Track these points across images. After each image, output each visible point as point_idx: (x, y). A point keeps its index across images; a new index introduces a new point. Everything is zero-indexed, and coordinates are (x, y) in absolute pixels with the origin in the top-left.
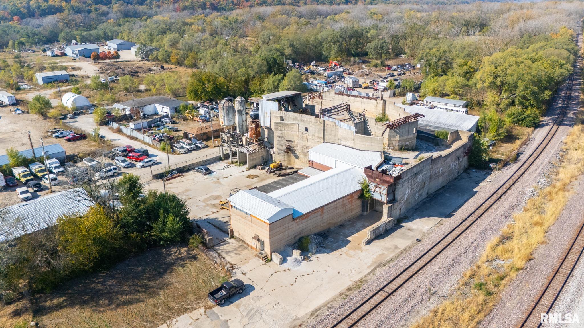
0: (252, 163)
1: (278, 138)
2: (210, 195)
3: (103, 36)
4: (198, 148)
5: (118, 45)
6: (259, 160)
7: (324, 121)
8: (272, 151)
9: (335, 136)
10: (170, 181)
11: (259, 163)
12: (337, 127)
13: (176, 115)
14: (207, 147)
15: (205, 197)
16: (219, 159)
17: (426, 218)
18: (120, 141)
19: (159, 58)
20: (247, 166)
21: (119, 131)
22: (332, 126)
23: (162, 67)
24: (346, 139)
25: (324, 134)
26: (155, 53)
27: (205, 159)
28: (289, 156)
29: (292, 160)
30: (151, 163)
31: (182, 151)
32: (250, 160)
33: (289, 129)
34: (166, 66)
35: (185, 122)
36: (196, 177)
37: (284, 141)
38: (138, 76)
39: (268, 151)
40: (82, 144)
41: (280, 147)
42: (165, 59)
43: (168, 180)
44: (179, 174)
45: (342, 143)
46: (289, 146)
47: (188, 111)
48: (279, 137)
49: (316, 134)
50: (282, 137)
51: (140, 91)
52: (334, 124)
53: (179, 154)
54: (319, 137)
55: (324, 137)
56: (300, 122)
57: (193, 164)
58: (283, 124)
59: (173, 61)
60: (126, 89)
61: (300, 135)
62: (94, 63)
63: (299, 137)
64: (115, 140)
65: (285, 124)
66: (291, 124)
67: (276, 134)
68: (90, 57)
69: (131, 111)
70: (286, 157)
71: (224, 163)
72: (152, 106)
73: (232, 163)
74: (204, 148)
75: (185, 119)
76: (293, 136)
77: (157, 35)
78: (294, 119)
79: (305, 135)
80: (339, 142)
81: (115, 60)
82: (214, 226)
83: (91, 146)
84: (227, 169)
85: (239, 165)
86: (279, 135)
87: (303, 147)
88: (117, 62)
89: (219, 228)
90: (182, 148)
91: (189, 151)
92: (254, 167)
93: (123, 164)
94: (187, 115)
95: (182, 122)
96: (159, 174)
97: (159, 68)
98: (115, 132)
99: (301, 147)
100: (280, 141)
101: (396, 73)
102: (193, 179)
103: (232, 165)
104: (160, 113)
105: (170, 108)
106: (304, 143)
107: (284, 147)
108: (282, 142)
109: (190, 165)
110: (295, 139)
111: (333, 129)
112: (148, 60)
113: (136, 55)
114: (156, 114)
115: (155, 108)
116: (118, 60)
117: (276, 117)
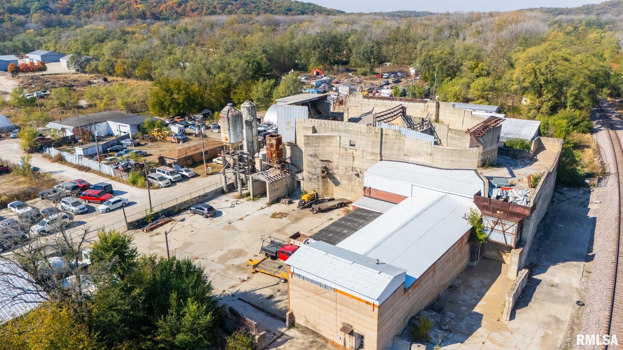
0: (273, 195)
1: (310, 158)
2: (226, 250)
3: (21, 47)
4: (184, 178)
5: (42, 56)
6: (282, 191)
7: (382, 130)
8: (299, 176)
9: (399, 149)
10: (156, 231)
11: (282, 195)
12: (403, 138)
13: (139, 135)
14: (196, 175)
15: (220, 254)
16: (221, 192)
17: (561, 264)
18: (63, 174)
19: (100, 69)
20: (267, 200)
21: (61, 159)
22: (394, 137)
23: (105, 80)
24: (418, 154)
25: (381, 149)
26: (93, 63)
27: (202, 193)
28: (325, 183)
29: (329, 188)
30: (120, 204)
31: (161, 183)
32: (272, 191)
33: (326, 144)
34: (110, 78)
35: (154, 144)
36: (194, 221)
37: (318, 161)
38: (75, 90)
39: (293, 177)
40: (4, 180)
41: (313, 170)
42: (107, 70)
43: (152, 230)
44: (167, 219)
45: (411, 160)
46: (326, 168)
47: (156, 129)
48: (311, 156)
49: (369, 149)
50: (315, 156)
51: (82, 107)
52: (397, 134)
53: (158, 188)
54: (373, 154)
55: (381, 153)
56: (342, 134)
57: (185, 203)
58: (316, 137)
59: (119, 72)
60: (62, 105)
61: (342, 151)
62: (13, 77)
63: (340, 155)
64: (55, 172)
65: (320, 137)
66: (329, 137)
67: (306, 152)
68: (6, 70)
69: (74, 131)
70: (321, 184)
71: (230, 198)
72: (104, 124)
73: (242, 196)
74: (192, 177)
75: (153, 140)
76: (331, 153)
77: (93, 44)
78: (332, 130)
79: (350, 151)
80: (406, 159)
81: (41, 73)
82: (254, 306)
83: (19, 183)
84: (237, 206)
85: (254, 200)
86: (311, 153)
87: (346, 169)
88: (43, 75)
89: (263, 310)
90: (162, 179)
91: (173, 183)
92: (277, 201)
93: (73, 208)
94: (155, 134)
95: (150, 144)
96: (138, 221)
97: (101, 80)
98: (54, 162)
99: (343, 168)
100: (312, 162)
102: (191, 225)
103: (242, 200)
104: (116, 133)
105: (131, 125)
106: (349, 163)
107: (319, 171)
108: (315, 163)
109: (181, 204)
110: (335, 158)
111: (396, 141)
112: (84, 72)
113: (68, 66)
114: (111, 135)
115: (108, 126)
116: (44, 73)
117: (306, 128)
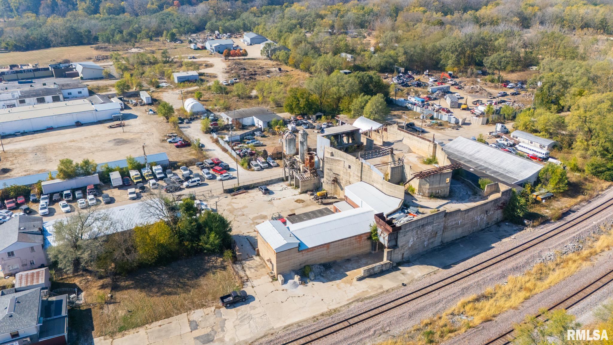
0: (304, 188)
1: (328, 171)
2: (259, 214)
3: (242, 26)
4: (270, 166)
5: (251, 39)
6: (311, 187)
7: (362, 163)
8: (322, 180)
9: (370, 177)
10: (236, 196)
11: (311, 189)
12: (371, 170)
13: (267, 129)
14: (278, 166)
15: (256, 215)
16: (282, 180)
17: (426, 266)
18: (214, 152)
19: (280, 58)
20: (299, 190)
21: (217, 142)
22: (368, 169)
23: (280, 69)
24: (377, 183)
25: (361, 174)
26: (278, 53)
27: (269, 179)
28: (335, 187)
29: (338, 191)
30: (228, 178)
31: (256, 168)
32: (303, 186)
33: (336, 164)
34: (284, 67)
35: (273, 136)
36: (257, 195)
37: (332, 173)
38: (255, 79)
39: (319, 180)
40: (186, 151)
41: (329, 178)
42: (284, 60)
43: (234, 195)
44: (245, 191)
45: (375, 185)
46: (336, 178)
47: (278, 126)
48: (328, 169)
49: (356, 173)
50: (331, 170)
51: (250, 97)
52: (369, 167)
53: (253, 170)
54: (358, 176)
55: (361, 177)
56: (345, 160)
57: (258, 183)
58: (332, 159)
59: (290, 63)
60: (239, 95)
61: (345, 170)
62: (226, 59)
63: (344, 172)
64: (210, 150)
65: (333, 159)
66: (339, 160)
67: (327, 166)
68: (222, 53)
69: (232, 121)
70: (333, 187)
71: (284, 185)
72: (251, 118)
73: (291, 185)
74: (276, 167)
75: (274, 134)
76: (339, 170)
77: (286, 32)
78: (341, 157)
79: (348, 171)
80: (373, 183)
81: (243, 57)
82: (250, 243)
83: (191, 154)
84: (284, 190)
85: (295, 189)
86: (329, 168)
88: (244, 59)
89: (252, 246)
90: (256, 165)
91: (262, 169)
92: (306, 192)
93: (206, 176)
94: (276, 129)
95: (271, 136)
96: (229, 190)
97: (277, 69)
98: (213, 142)
99: (345, 180)
100: (329, 173)
101: (509, 92)
102: (254, 197)
103: (290, 187)
104: (256, 125)
105: (263, 122)
106: (348, 178)
107: (332, 179)
108: (330, 174)
109: (255, 184)
110: (341, 173)
111: (368, 172)
112: (271, 59)
113: (261, 54)
114: (253, 125)
115: (253, 119)
116: (246, 57)
117: (328, 152)
